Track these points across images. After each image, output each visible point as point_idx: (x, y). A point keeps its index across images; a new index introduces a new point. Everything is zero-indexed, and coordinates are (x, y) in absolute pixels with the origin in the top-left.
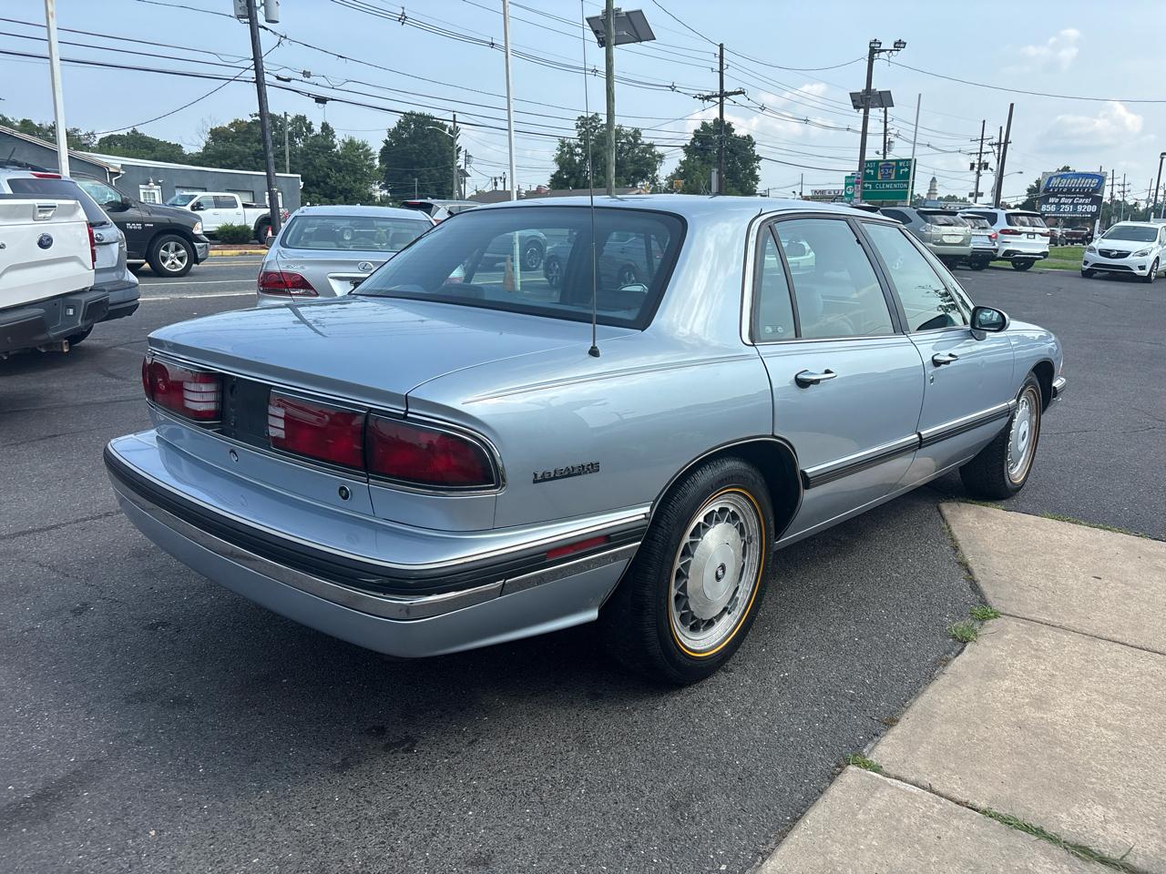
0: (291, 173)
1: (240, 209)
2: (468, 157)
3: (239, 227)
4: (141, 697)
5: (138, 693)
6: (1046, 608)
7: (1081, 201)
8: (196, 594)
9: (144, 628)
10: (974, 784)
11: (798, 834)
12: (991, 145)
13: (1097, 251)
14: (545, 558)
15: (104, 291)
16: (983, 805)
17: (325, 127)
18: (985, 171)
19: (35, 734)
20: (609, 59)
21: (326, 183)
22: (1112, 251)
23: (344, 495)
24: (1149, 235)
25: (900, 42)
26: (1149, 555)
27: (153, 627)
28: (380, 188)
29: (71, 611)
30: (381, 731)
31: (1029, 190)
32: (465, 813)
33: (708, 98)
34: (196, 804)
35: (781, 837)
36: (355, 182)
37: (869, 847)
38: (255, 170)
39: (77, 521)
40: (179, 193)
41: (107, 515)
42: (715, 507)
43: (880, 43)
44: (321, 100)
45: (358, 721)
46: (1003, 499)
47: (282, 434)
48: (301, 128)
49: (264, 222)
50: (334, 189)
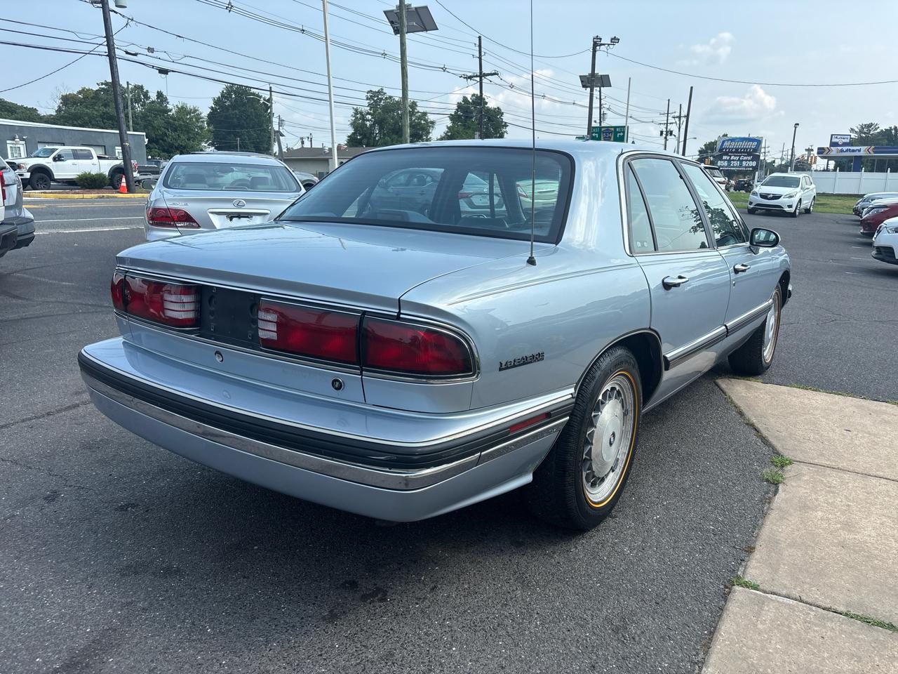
0: (134, 131)
1: (95, 160)
2: (281, 123)
3: (97, 175)
4: (133, 570)
5: (128, 567)
6: (822, 455)
7: (745, 158)
8: (153, 478)
9: (116, 510)
10: (829, 593)
11: (720, 645)
12: (674, 117)
13: (759, 195)
14: (509, 432)
15: (13, 224)
16: (842, 609)
17: (160, 95)
18: (671, 137)
19: (46, 610)
20: (403, 44)
21: (164, 141)
22: (769, 194)
23: (337, 386)
24: (794, 183)
25: (615, 38)
26: (875, 412)
27: (123, 509)
28: (208, 145)
29: (45, 499)
30: (353, 585)
31: (700, 151)
32: (449, 649)
33: (470, 78)
34: (215, 661)
35: (707, 648)
36: (189, 140)
37: (776, 650)
38: (103, 128)
39: (23, 421)
40: (40, 147)
41: (48, 414)
42: (607, 387)
43: (601, 39)
44: (164, 71)
45: (331, 578)
46: (760, 374)
47: (274, 336)
48: (139, 96)
49: (117, 171)
50: (171, 146)
